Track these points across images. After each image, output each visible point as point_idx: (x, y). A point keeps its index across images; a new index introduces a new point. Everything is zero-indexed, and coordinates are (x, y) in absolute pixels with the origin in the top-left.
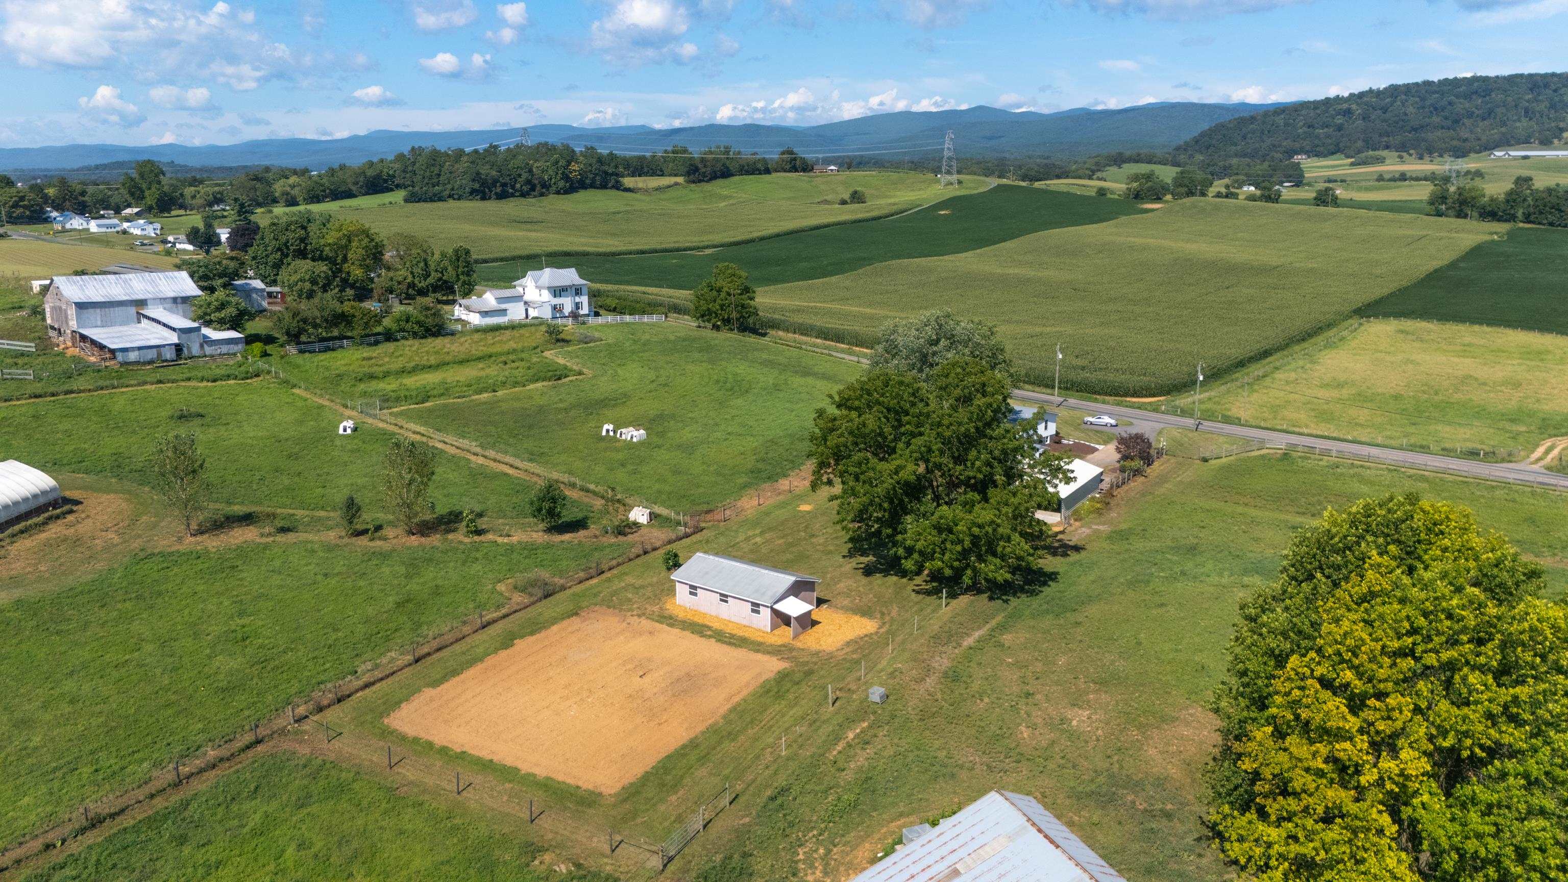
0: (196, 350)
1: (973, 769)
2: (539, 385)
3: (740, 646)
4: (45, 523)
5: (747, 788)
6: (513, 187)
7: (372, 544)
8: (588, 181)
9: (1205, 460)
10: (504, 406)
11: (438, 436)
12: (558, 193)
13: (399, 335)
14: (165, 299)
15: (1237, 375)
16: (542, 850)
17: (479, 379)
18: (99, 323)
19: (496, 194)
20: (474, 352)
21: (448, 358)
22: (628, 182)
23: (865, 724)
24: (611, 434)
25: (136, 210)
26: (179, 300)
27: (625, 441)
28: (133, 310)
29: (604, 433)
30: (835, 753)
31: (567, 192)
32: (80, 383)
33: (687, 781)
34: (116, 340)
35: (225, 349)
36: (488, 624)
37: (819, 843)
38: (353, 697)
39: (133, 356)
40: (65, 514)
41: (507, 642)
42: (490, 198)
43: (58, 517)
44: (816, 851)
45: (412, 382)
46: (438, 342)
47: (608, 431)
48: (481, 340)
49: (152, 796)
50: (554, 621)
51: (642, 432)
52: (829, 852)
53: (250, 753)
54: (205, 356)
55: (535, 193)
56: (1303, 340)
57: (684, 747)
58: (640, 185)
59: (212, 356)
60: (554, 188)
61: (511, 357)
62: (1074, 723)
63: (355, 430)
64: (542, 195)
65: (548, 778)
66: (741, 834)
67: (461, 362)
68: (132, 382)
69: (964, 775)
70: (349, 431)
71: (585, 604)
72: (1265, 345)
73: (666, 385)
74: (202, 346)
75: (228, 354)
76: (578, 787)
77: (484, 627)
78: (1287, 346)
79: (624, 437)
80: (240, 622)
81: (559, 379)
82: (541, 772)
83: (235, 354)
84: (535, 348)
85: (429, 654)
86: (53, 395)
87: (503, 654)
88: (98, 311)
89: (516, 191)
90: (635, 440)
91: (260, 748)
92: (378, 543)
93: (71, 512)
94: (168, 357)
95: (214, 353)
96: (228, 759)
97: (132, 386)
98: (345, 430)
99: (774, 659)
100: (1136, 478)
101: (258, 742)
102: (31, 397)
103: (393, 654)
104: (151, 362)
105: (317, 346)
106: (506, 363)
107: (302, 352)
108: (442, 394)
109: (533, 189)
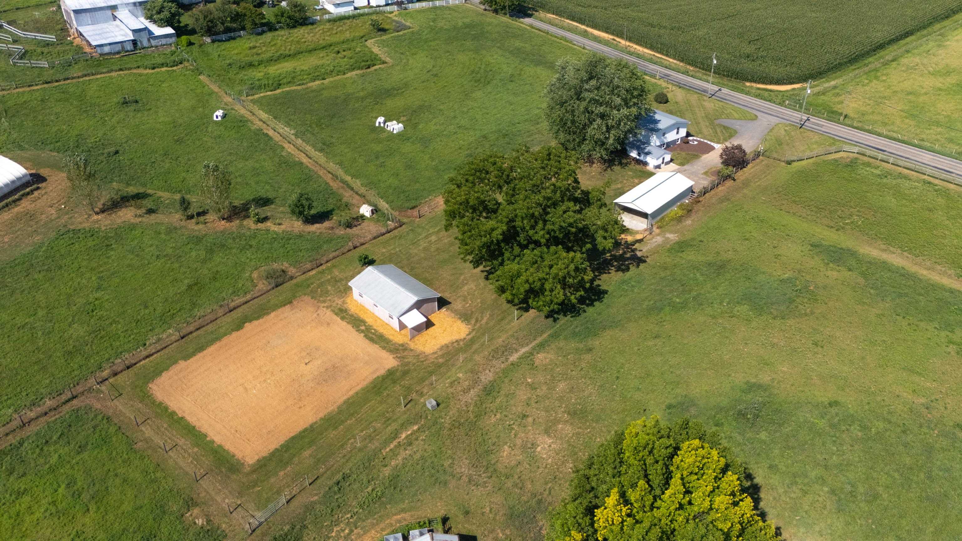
0: (145, 44)
1: (460, 479)
2: (354, 73)
3: (376, 343)
4: (19, 199)
5: (325, 472)
7: (196, 228)
9: (789, 163)
10: (325, 94)
11: (273, 123)
13: (278, 26)
14: (128, 4)
15: (871, 59)
16: (196, 504)
17: (317, 68)
18: (90, 22)
20: (321, 42)
21: (304, 47)
23: (416, 428)
24: (382, 125)
26: (138, 4)
27: (389, 132)
28: (109, 13)
29: (377, 125)
30: (388, 450)
32: (75, 71)
33: (296, 460)
34: (97, 37)
35: (164, 41)
36: (235, 308)
37: (348, 524)
38: (138, 365)
39: (107, 49)
40: (32, 192)
41: (239, 327)
43: (28, 194)
44: (343, 531)
45: (274, 70)
46: (300, 32)
47: (380, 123)
48: (329, 30)
49: (7, 435)
50: (276, 307)
51: (401, 125)
52: (351, 531)
53: (69, 404)
54: (152, 47)
56: (947, 17)
57: (305, 430)
59: (157, 47)
61: (345, 46)
62: (539, 449)
63: (224, 116)
65: (220, 446)
66: (309, 508)
67: (310, 51)
68: (104, 70)
69: (452, 484)
70: (220, 118)
71: (298, 295)
72: (909, 28)
73: (436, 75)
74: (149, 40)
75: (167, 45)
76: (234, 456)
77: (230, 311)
78: (930, 24)
79: (389, 129)
80: (98, 295)
81: (369, 67)
82: (218, 440)
83: (171, 44)
84: (362, 37)
85: (191, 333)
86: (57, 81)
87: (235, 334)
88: (88, 14)
90: (395, 132)
91: (75, 402)
92: (201, 226)
93: (38, 188)
94: (129, 49)
95: (157, 44)
96: (55, 409)
97: (104, 73)
98: (217, 117)
99: (391, 357)
100: (726, 182)
101: (74, 397)
102: (43, 83)
103: (170, 331)
104: (118, 53)
105: (224, 37)
106: (339, 52)
107: (213, 41)
108: (290, 82)
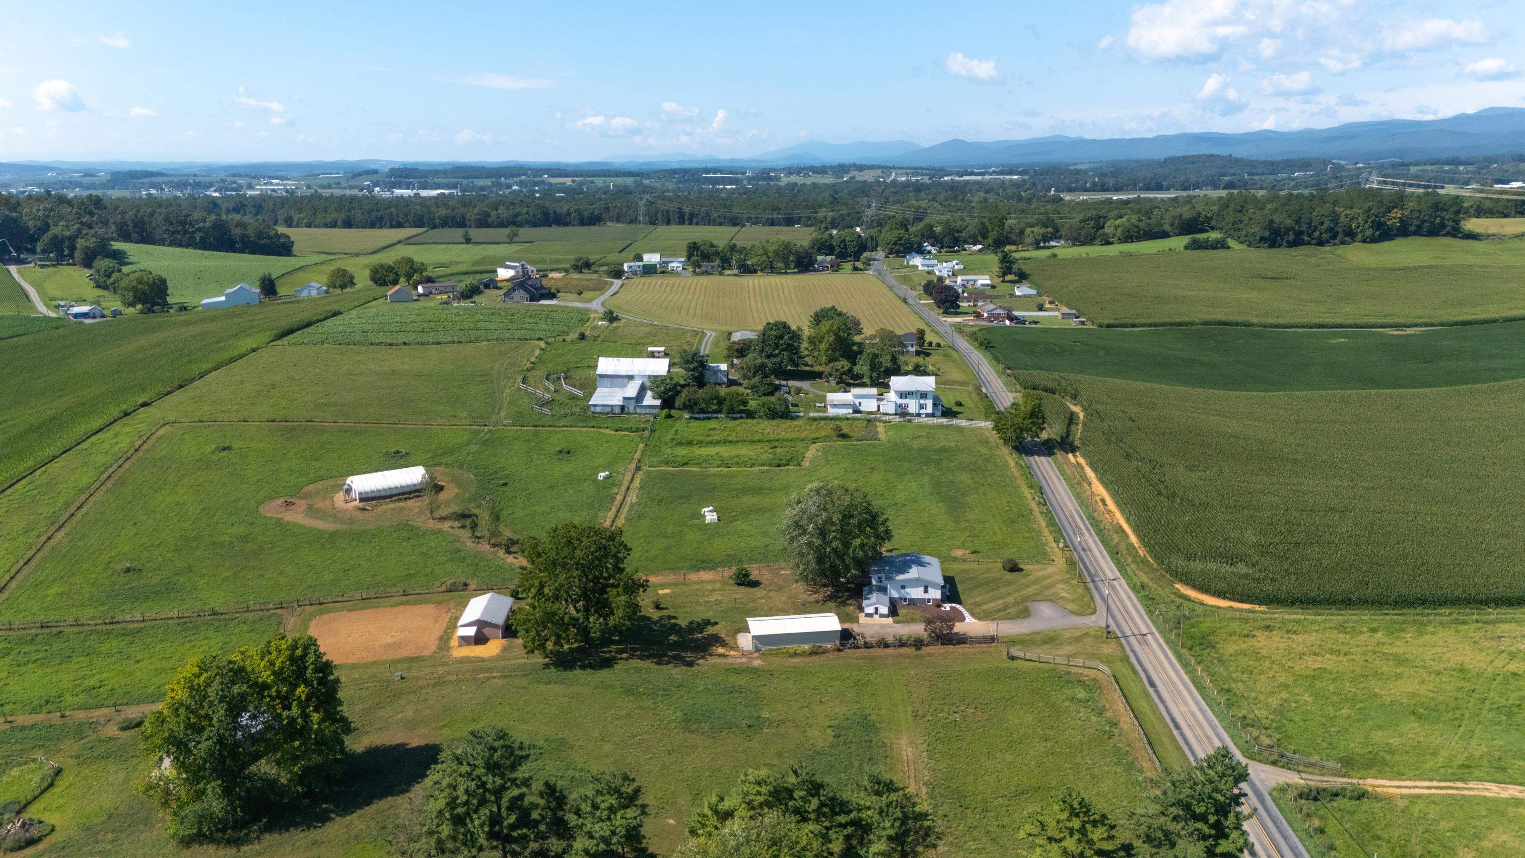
0: (632, 410)
2: (760, 468)
3: (440, 640)
6: (1310, 235)
8: (1412, 228)
9: (1014, 658)
11: (633, 491)
12: (1364, 241)
13: (757, 415)
17: (734, 457)
18: (609, 386)
19: (1288, 241)
22: (1472, 224)
25: (979, 247)
26: (652, 377)
28: (626, 380)
29: (702, 512)
31: (1374, 240)
34: (600, 398)
35: (646, 410)
39: (598, 409)
41: (396, 605)
42: (1279, 246)
43: (419, 496)
46: (768, 424)
50: (429, 602)
54: (631, 413)
55: (1336, 241)
58: (1493, 230)
59: (634, 414)
60: (1359, 237)
61: (788, 443)
64: (1343, 243)
67: (753, 442)
71: (450, 601)
74: (636, 408)
75: (644, 413)
77: (404, 595)
81: (778, 466)
83: (647, 414)
84: (814, 439)
85: (370, 599)
87: (388, 608)
88: (609, 379)
89: (1312, 239)
94: (616, 412)
95: (637, 412)
97: (592, 428)
99: (433, 650)
100: (904, 648)
104: (607, 413)
105: (702, 415)
106: (775, 448)
107: (691, 418)
109: (1334, 237)
